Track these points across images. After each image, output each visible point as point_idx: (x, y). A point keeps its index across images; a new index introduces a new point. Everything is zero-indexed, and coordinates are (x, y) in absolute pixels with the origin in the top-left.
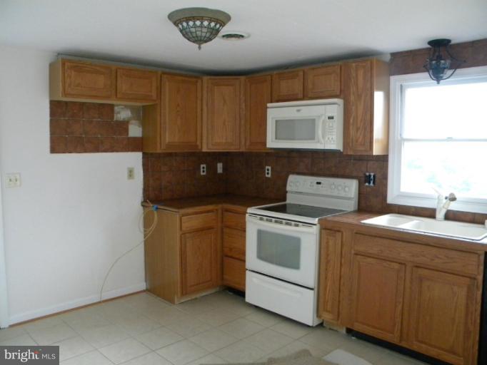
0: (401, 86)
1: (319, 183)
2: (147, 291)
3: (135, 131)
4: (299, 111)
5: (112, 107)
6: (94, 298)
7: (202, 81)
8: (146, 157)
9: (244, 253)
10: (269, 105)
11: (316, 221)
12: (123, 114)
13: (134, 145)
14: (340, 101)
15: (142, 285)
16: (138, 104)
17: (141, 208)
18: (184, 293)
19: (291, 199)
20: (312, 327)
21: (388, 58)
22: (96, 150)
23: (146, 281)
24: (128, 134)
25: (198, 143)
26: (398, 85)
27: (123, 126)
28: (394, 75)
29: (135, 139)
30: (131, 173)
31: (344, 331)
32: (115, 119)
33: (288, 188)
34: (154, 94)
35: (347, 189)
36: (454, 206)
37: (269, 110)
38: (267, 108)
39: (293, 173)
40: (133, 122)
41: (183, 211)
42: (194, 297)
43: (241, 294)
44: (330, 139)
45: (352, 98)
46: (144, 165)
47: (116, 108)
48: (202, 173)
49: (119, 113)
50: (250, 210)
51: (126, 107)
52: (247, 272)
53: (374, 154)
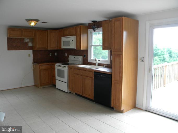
0: (91, 32)
1: (75, 57)
2: (34, 85)
3: (30, 45)
4: (67, 39)
5: (24, 39)
6: (20, 86)
7: (48, 31)
8: (33, 51)
9: (55, 75)
10: (62, 37)
11: (67, 66)
12: (27, 40)
13: (30, 48)
14: (75, 36)
15: (33, 84)
16: (31, 38)
17: (32, 64)
18: (41, 85)
19: (70, 62)
20: (68, 93)
21: (88, 25)
22: (20, 49)
23: (34, 83)
24: (28, 45)
25: (47, 47)
26: (90, 31)
27: (27, 43)
28: (89, 29)
29: (30, 47)
30: (29, 55)
31: (75, 94)
32: (25, 42)
33: (69, 59)
34: (33, 35)
35: (79, 59)
36: (100, 62)
37: (62, 39)
38: (61, 38)
39: (70, 55)
40: (30, 42)
41: (40, 64)
42: (45, 87)
43: (55, 86)
44: (73, 46)
45: (77, 36)
46: (33, 53)
47: (25, 39)
48: (50, 55)
49: (26, 40)
50: (56, 64)
51: (28, 39)
52: (56, 80)
53: (81, 49)
